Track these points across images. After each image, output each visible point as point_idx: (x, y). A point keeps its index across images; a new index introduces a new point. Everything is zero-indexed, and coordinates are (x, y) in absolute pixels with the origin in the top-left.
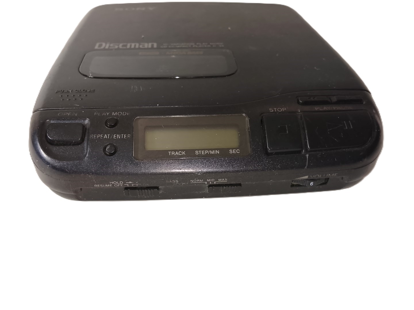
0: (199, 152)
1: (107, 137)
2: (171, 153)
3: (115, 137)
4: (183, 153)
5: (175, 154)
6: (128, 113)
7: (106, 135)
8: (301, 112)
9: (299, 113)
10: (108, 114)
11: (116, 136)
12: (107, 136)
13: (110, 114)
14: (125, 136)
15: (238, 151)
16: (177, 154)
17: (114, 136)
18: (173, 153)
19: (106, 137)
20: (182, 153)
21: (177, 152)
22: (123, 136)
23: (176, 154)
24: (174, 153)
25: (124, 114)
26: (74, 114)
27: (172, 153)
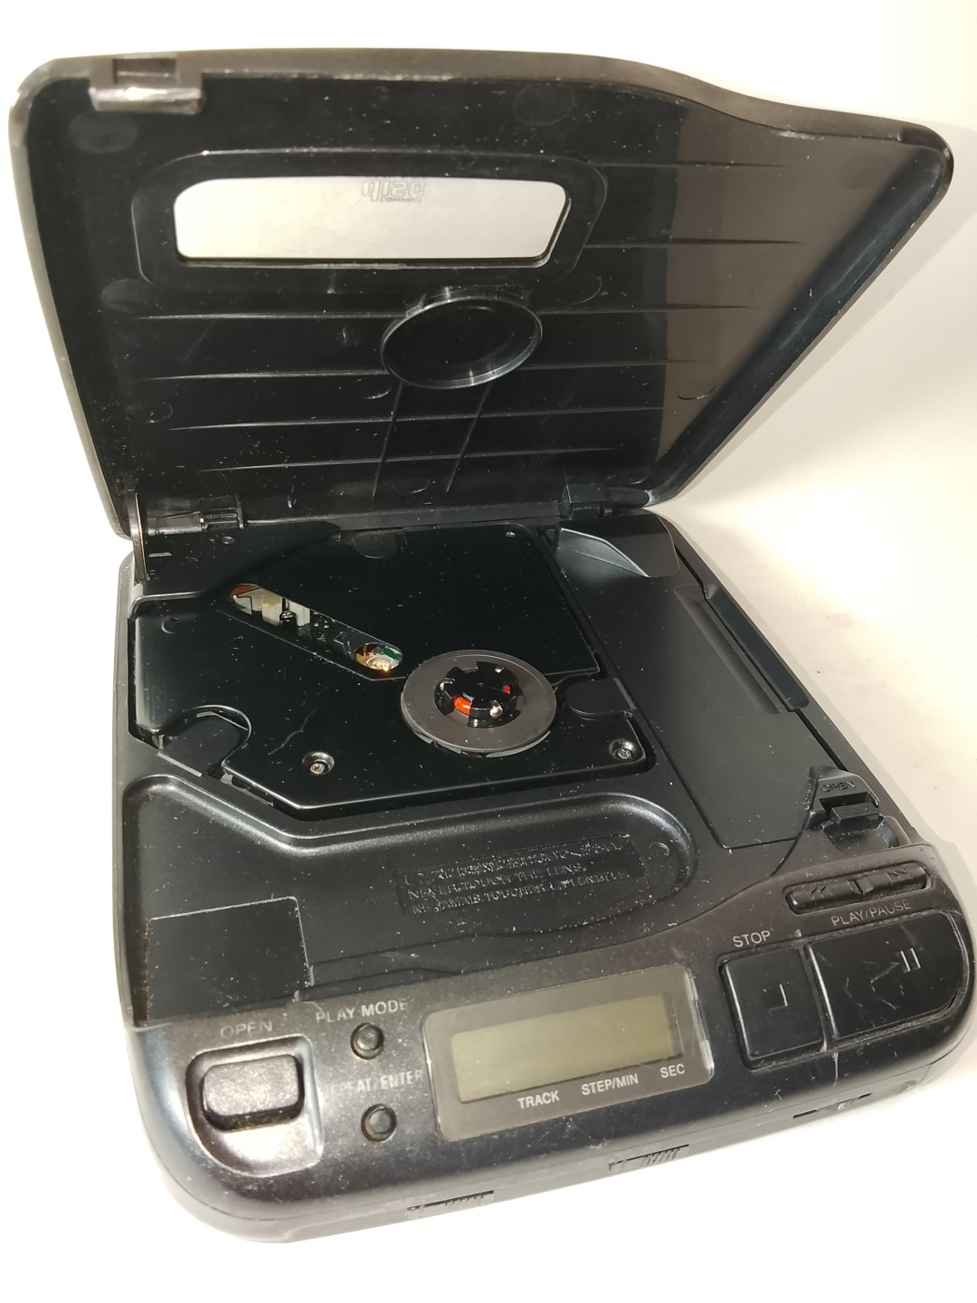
0: (590, 1087)
1: (366, 1086)
2: (525, 1101)
3: (385, 1084)
4: (554, 1096)
5: (534, 1102)
6: (403, 1002)
7: (360, 1082)
8: (803, 937)
9: (801, 941)
10: (351, 1015)
11: (388, 1080)
13: (357, 1015)
14: (409, 1077)
15: (681, 1069)
16: (540, 1101)
17: (383, 1082)
18: (529, 1100)
19: (363, 1088)
20: (550, 1098)
21: (537, 1096)
22: (405, 1078)
23: (537, 1101)
24: (531, 1102)
25: (393, 1007)
26: (263, 1027)
27: (528, 1102)
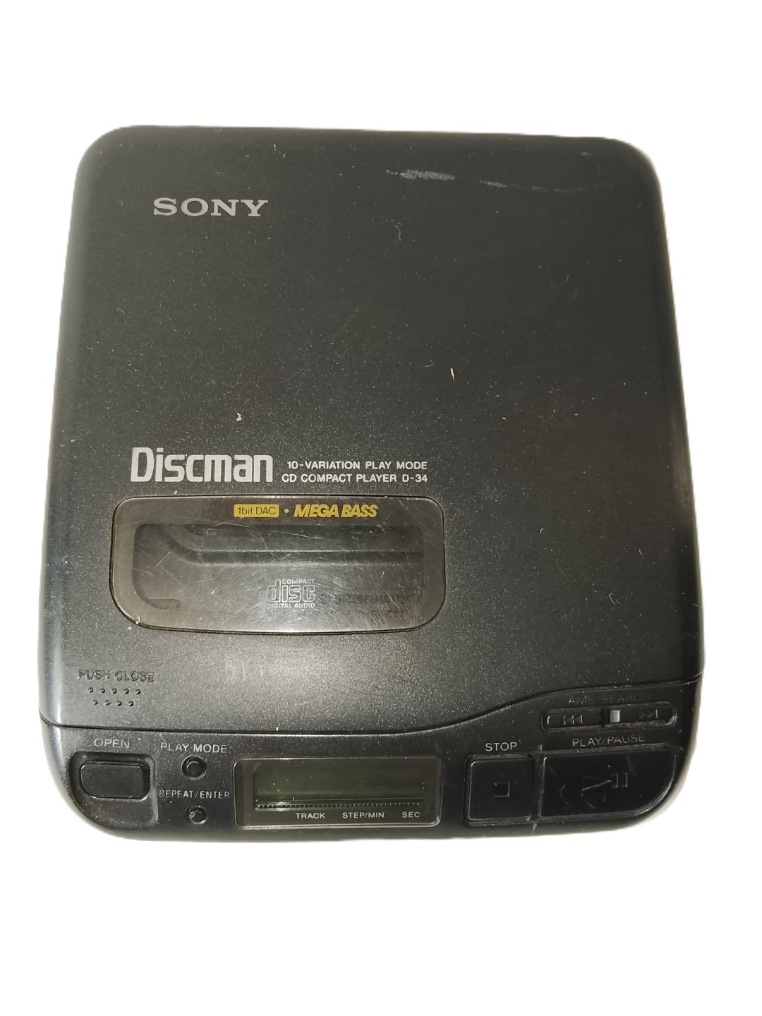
0: (349, 815)
1: (189, 795)
2: (300, 816)
3: (202, 796)
4: (322, 816)
5: (307, 817)
6: (223, 747)
7: (186, 792)
10: (186, 748)
11: (205, 793)
12: (189, 793)
13: (190, 749)
14: (220, 795)
15: (417, 815)
16: (311, 816)
17: (201, 794)
19: (187, 795)
20: (319, 816)
21: (310, 814)
22: (217, 794)
23: (309, 817)
24: (305, 816)
25: (216, 749)
26: (123, 744)
27: (302, 816)
